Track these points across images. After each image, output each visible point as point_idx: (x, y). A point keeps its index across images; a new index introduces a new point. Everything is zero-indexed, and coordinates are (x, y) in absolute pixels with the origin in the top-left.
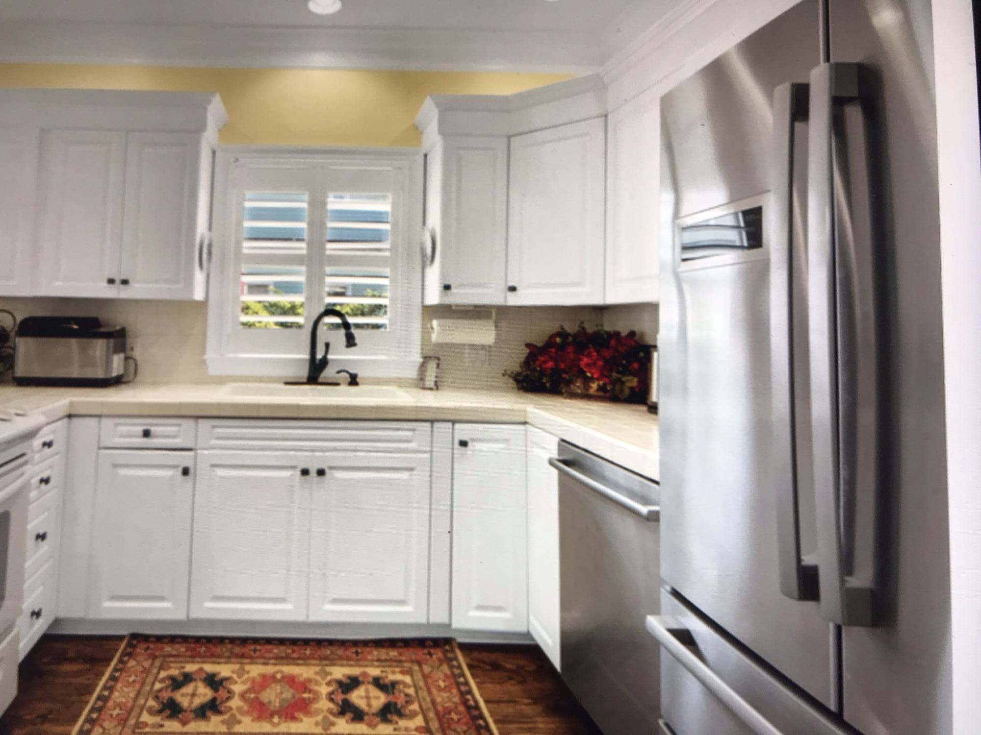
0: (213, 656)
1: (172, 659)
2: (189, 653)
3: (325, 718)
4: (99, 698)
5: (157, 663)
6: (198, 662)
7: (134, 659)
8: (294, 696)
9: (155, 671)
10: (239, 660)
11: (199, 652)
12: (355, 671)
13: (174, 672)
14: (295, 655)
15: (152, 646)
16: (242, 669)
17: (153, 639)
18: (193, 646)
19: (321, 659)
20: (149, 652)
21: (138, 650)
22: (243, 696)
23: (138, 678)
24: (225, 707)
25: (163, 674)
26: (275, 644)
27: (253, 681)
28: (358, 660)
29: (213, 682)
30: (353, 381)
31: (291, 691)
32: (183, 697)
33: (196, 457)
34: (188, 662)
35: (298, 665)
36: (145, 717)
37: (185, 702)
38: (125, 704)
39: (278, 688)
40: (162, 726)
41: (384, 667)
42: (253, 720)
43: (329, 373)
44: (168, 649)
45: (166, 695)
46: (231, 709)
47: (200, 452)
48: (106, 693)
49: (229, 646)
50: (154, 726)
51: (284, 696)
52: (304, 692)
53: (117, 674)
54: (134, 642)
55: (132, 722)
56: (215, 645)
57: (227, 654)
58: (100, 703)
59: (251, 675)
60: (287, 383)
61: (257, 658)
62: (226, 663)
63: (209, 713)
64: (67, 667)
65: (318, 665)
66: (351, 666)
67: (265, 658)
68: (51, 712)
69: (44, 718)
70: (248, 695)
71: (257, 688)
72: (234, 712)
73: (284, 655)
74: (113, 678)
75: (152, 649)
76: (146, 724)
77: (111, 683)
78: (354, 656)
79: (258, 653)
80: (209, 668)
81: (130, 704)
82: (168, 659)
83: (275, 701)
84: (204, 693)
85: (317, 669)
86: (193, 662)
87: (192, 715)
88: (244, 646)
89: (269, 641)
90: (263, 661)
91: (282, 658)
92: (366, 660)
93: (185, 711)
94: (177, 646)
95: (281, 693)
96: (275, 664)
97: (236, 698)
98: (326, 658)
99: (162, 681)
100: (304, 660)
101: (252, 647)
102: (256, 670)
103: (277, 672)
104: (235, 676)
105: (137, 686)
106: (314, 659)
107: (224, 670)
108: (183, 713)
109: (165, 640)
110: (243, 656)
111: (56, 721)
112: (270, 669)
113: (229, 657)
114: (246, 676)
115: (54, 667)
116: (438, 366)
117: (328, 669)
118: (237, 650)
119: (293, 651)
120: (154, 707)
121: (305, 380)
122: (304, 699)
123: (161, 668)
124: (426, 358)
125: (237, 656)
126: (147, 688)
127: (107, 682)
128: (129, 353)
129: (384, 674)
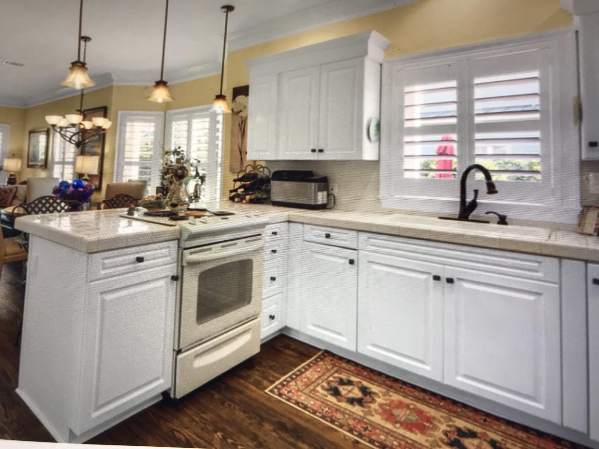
0: (371, 379)
1: (345, 371)
2: (356, 372)
3: (435, 441)
4: (299, 371)
5: (335, 369)
6: (359, 378)
7: (324, 362)
8: (417, 420)
9: (332, 372)
10: (387, 388)
11: (363, 374)
12: (478, 429)
13: (344, 377)
14: (431, 402)
15: (335, 360)
16: (388, 393)
17: (337, 357)
18: (360, 370)
19: (450, 411)
20: (333, 362)
21: (327, 359)
22: (381, 405)
23: (322, 371)
24: (367, 405)
25: (336, 375)
26: (418, 390)
27: (392, 401)
28: (483, 425)
29: (364, 390)
30: (503, 221)
31: (417, 417)
32: (343, 390)
33: (358, 254)
34: (353, 376)
35: (430, 407)
36: (319, 388)
37: (344, 393)
38: (311, 379)
39: (408, 412)
40: (326, 396)
41: (506, 438)
42: (382, 419)
43: (478, 213)
44: (344, 365)
45: (334, 385)
46: (370, 407)
47: (360, 252)
48: (303, 370)
49: (384, 379)
50: (322, 394)
51: (410, 417)
52: (427, 422)
53: (312, 365)
54: (326, 354)
55: (312, 387)
56: (374, 375)
57: (381, 382)
58: (298, 373)
59: (393, 398)
60: (440, 218)
61: (401, 392)
62: (377, 386)
63: (355, 403)
64: (288, 351)
65: (447, 413)
66: (475, 425)
67: (406, 394)
68: (275, 366)
69: (271, 368)
70: (384, 406)
71: (393, 406)
72: (372, 410)
73: (421, 398)
74: (309, 365)
75: (335, 361)
76: (318, 392)
77: (307, 367)
78: (482, 421)
79: (402, 390)
80: (365, 383)
81: (313, 380)
82: (342, 370)
83: (402, 417)
84: (357, 393)
85: (445, 415)
86: (357, 377)
87: (345, 400)
88: (394, 383)
89: (414, 387)
90: (404, 394)
91: (419, 399)
92: (491, 427)
93: (342, 396)
94: (350, 366)
95: (409, 415)
96: (412, 400)
97: (376, 404)
98: (455, 412)
99: (334, 377)
100: (437, 407)
101: (400, 385)
102: (396, 397)
103: (412, 404)
104: (380, 394)
105: (320, 374)
106: (445, 409)
107: (374, 388)
108: (341, 397)
109: (344, 360)
110: (391, 387)
111: (275, 371)
112: (407, 401)
113: (381, 384)
114: (388, 397)
115: (282, 349)
117: (453, 419)
118: (388, 382)
119: (430, 399)
120: (325, 386)
121: (457, 217)
122: (425, 426)
123: (336, 372)
124: (585, 207)
125: (387, 385)
126: (325, 377)
127: (305, 365)
128: (331, 192)
129: (504, 442)
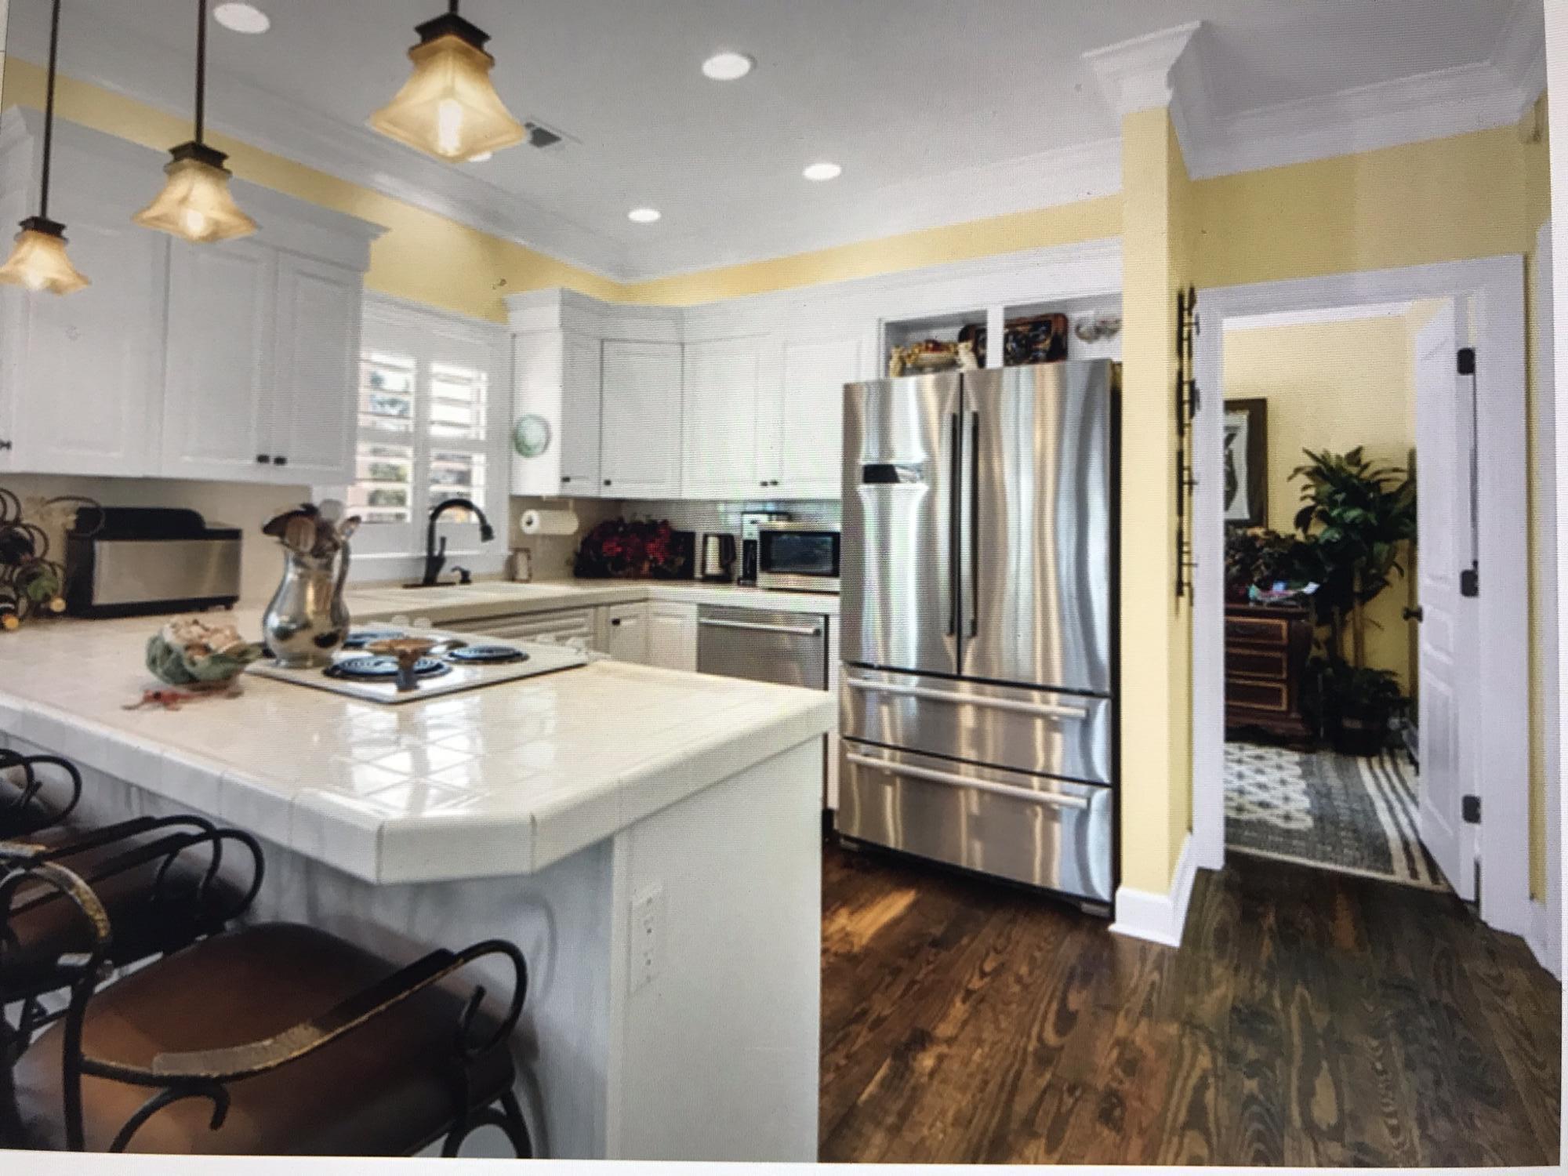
30: (465, 579)
43: (444, 573)
60: (407, 586)
116: (529, 558)
121: (421, 581)
124: (517, 550)
